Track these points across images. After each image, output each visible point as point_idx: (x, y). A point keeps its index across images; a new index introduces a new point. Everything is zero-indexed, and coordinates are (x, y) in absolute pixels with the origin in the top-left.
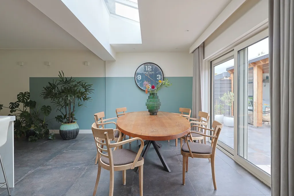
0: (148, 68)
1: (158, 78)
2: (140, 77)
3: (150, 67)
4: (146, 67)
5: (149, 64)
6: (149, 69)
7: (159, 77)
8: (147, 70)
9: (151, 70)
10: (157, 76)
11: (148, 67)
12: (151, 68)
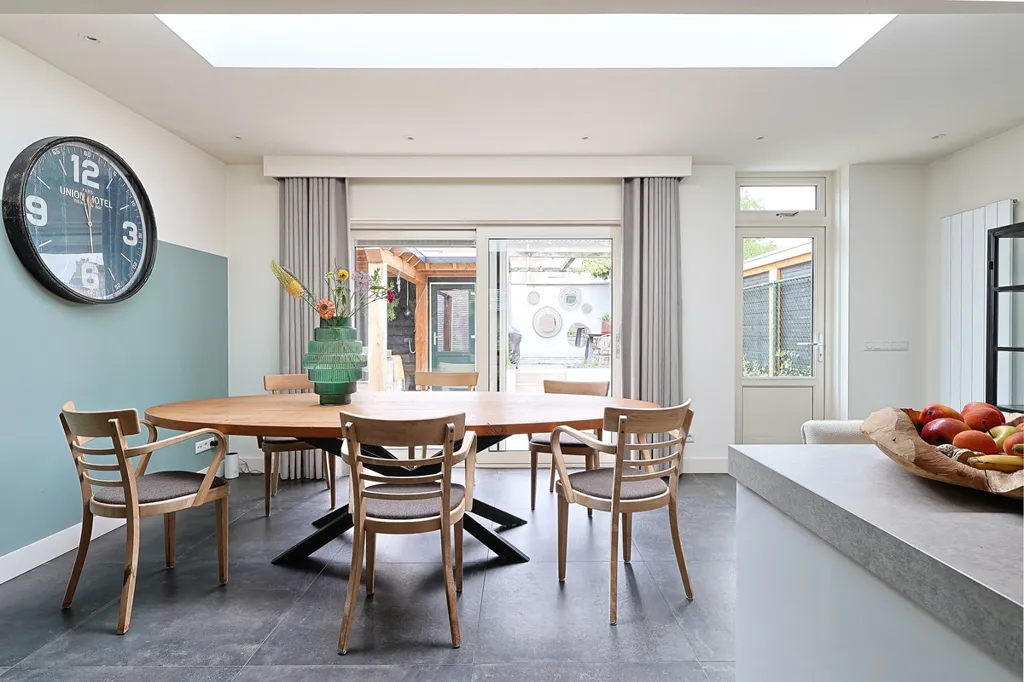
0: (86, 174)
1: (130, 238)
2: (43, 211)
3: (91, 169)
4: (75, 158)
5: (88, 151)
6: (90, 178)
7: (131, 234)
8: (77, 180)
9: (96, 186)
10: (126, 225)
11: (85, 165)
12: (95, 174)
